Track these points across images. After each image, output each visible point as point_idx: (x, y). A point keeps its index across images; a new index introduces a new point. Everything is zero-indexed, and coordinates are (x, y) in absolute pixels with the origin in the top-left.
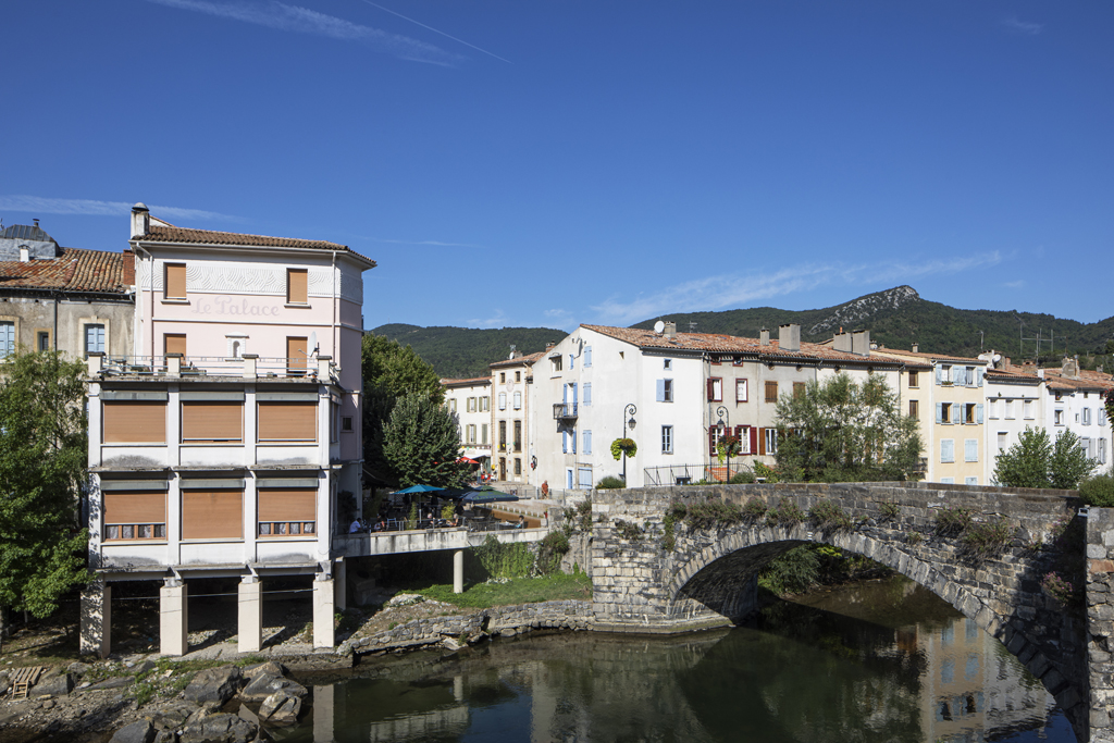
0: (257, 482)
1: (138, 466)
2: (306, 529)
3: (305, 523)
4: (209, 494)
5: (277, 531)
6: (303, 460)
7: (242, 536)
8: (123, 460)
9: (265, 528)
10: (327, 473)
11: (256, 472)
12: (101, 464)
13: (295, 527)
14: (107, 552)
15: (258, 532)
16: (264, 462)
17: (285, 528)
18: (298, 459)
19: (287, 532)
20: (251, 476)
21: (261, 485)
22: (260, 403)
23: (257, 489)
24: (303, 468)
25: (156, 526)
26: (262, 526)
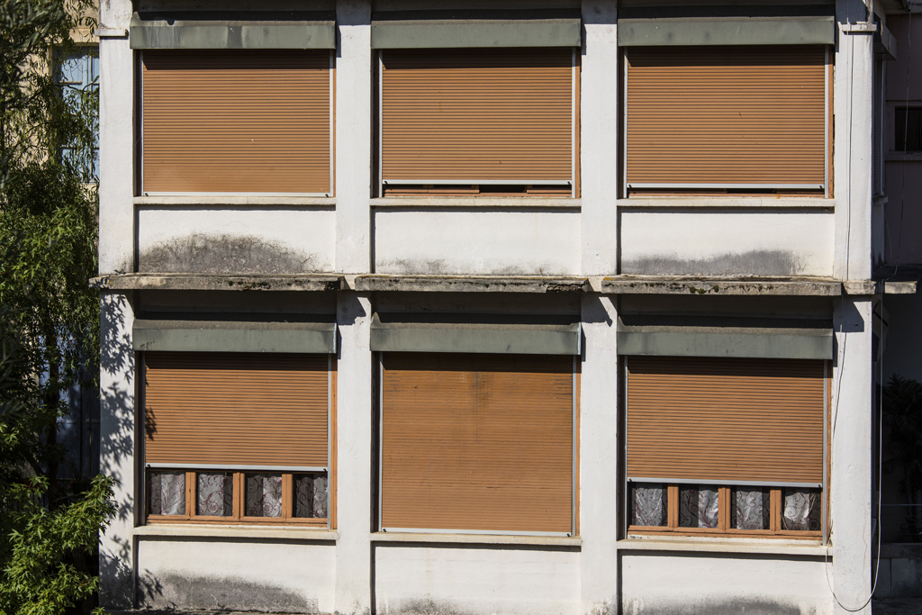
0: (622, 337)
1: (249, 273)
2: (790, 513)
3: (786, 491)
4: (464, 377)
5: (689, 517)
6: (779, 259)
7: (573, 528)
8: (199, 252)
9: (647, 502)
10: (865, 309)
11: (618, 300)
12: (136, 267)
13: (750, 503)
14: (155, 561)
15: (627, 517)
16: (645, 264)
17: (716, 507)
18: (761, 257)
19: (724, 520)
20: (603, 317)
21: (636, 347)
22: (631, 55)
23: (622, 360)
24: (781, 289)
25: (298, 476)
26: (639, 496)
